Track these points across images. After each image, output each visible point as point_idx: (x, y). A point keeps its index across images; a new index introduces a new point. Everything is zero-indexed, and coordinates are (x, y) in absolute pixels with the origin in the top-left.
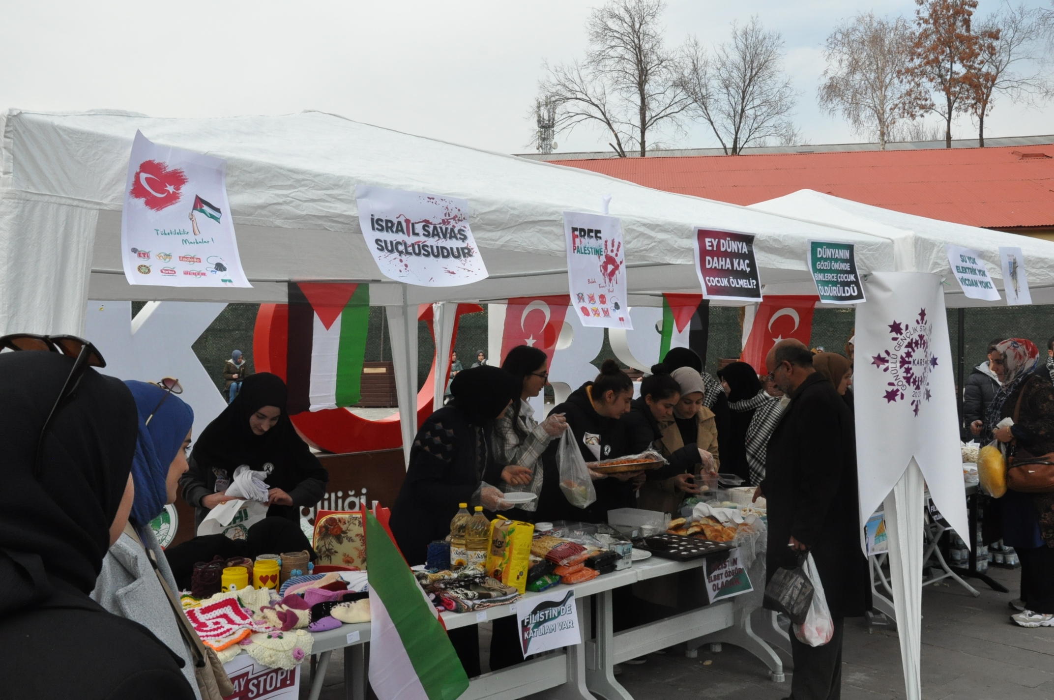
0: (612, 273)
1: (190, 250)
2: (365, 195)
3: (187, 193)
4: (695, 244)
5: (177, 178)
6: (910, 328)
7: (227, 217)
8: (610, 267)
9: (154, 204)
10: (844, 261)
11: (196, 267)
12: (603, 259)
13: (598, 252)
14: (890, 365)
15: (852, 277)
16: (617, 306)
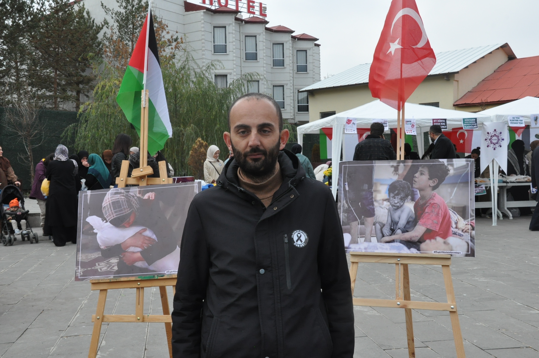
0: (413, 127)
1: (351, 129)
2: (373, 120)
3: (352, 122)
4: (432, 121)
5: (351, 121)
6: (491, 133)
7: (356, 125)
8: (413, 126)
9: (348, 124)
10: (474, 121)
11: (352, 131)
12: (412, 125)
13: (411, 124)
14: (488, 140)
15: (476, 124)
16: (414, 132)
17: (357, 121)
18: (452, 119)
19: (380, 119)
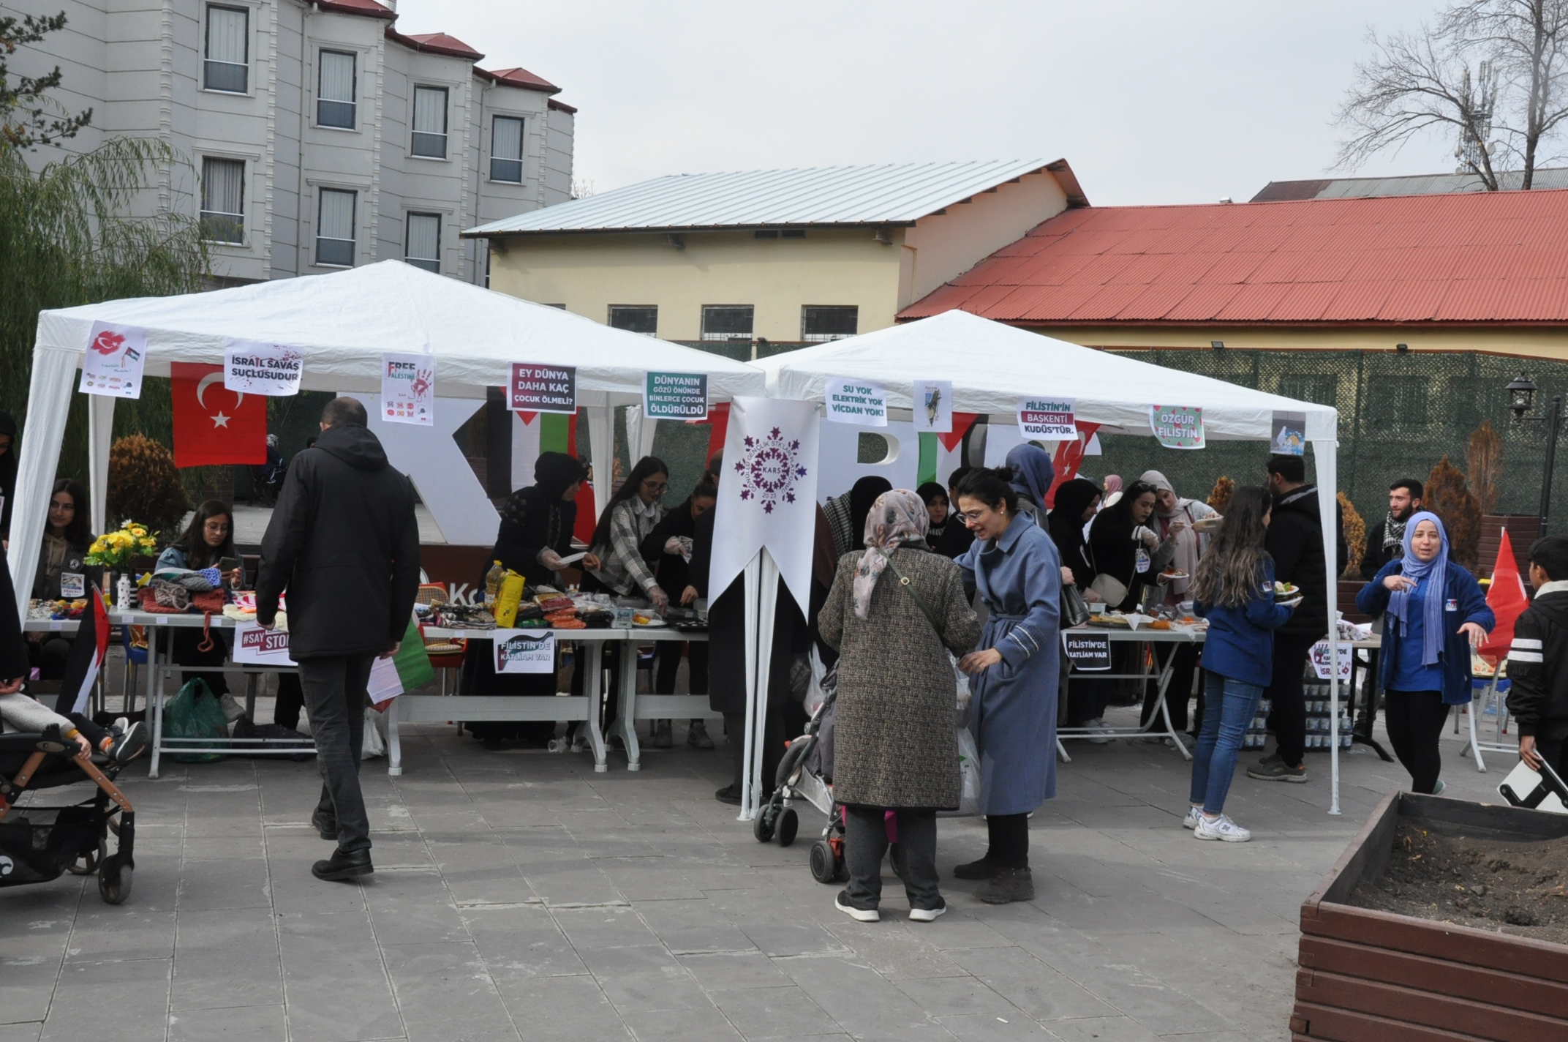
0: (422, 390)
1: (116, 375)
2: (231, 345)
3: (124, 346)
4: (509, 373)
5: (120, 339)
6: (761, 442)
7: (142, 359)
8: (420, 387)
9: (104, 352)
10: (696, 387)
11: (117, 384)
12: (415, 381)
13: (411, 377)
14: (745, 470)
15: (701, 400)
16: (423, 411)
17: (150, 343)
18: (603, 371)
19: (268, 345)
